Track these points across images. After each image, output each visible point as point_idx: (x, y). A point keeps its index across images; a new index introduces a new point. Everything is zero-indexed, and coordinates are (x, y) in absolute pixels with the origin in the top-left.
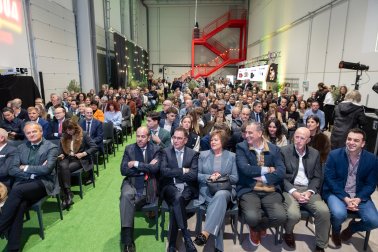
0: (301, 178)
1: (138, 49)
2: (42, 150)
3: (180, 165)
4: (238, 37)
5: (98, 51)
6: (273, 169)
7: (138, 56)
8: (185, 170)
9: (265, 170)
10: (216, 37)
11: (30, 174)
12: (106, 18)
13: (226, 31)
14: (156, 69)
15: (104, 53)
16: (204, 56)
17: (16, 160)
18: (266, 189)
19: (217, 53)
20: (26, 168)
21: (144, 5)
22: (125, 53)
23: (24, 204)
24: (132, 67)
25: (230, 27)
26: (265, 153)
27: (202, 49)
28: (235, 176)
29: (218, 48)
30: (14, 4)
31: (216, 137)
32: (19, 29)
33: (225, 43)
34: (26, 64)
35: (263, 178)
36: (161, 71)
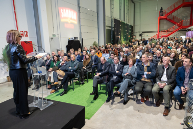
0: (164, 78)
1: (127, 25)
2: (75, 63)
3: (116, 70)
4: (190, 13)
5: (106, 28)
6: (150, 73)
7: (127, 29)
8: (117, 72)
9: (146, 73)
10: (174, 14)
11: (71, 70)
12: (112, 12)
13: (181, 9)
14: (138, 34)
15: (110, 28)
16: (166, 26)
17: (68, 65)
18: (146, 80)
19: (174, 23)
20: (70, 68)
21: (133, 2)
22: (120, 28)
23: (68, 78)
24: (124, 34)
25: (184, 7)
26: (148, 67)
27: (165, 22)
28: (135, 75)
29: (175, 20)
30: (75, 13)
31: (131, 60)
32: (76, 22)
33: (180, 17)
34: (77, 35)
35: (145, 76)
36: (140, 35)
